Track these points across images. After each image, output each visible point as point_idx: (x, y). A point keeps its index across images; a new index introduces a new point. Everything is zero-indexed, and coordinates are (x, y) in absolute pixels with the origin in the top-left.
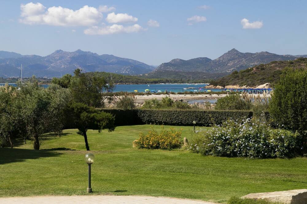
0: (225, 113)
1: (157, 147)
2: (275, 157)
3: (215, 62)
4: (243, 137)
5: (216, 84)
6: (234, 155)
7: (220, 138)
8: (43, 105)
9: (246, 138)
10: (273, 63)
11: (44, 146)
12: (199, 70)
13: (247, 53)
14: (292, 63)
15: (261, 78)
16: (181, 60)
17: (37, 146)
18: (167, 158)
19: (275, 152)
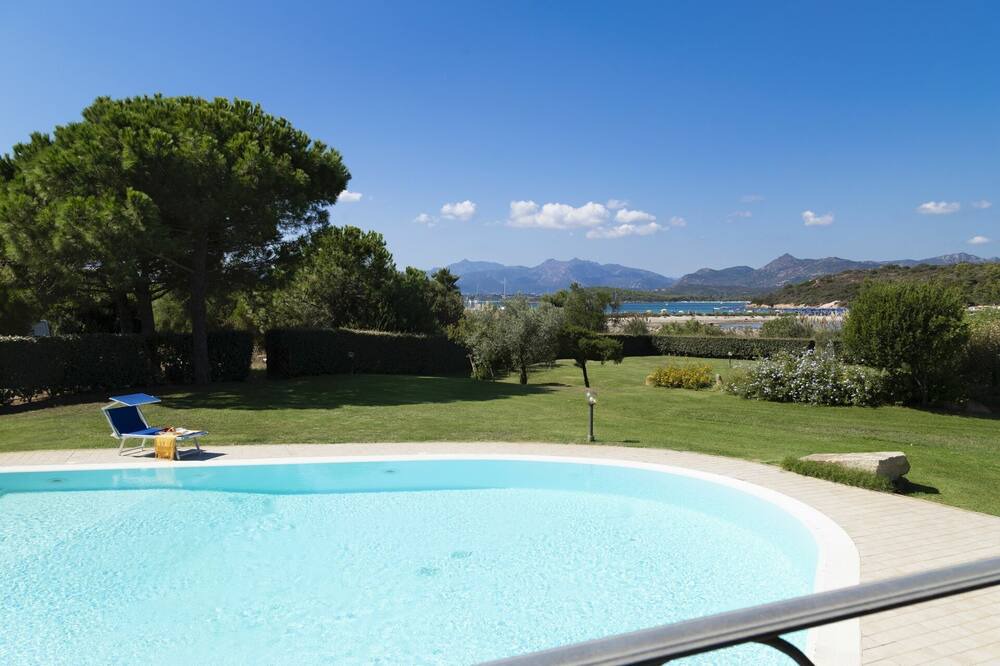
0: (774, 341)
1: (679, 386)
2: (851, 404)
3: (759, 272)
4: (803, 375)
5: (760, 303)
6: (789, 399)
7: (767, 376)
8: (531, 330)
9: (807, 376)
10: (845, 272)
11: (532, 380)
12: (737, 284)
13: (806, 260)
14: (875, 272)
15: (827, 293)
16: (711, 270)
17: (524, 380)
18: (692, 400)
19: (850, 398)
